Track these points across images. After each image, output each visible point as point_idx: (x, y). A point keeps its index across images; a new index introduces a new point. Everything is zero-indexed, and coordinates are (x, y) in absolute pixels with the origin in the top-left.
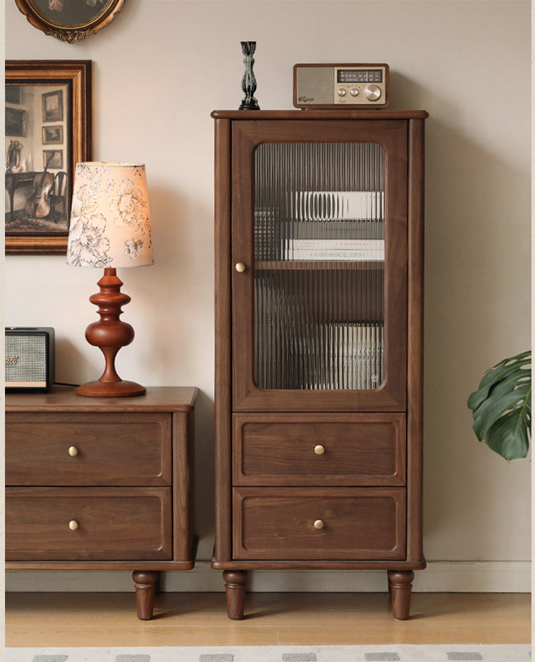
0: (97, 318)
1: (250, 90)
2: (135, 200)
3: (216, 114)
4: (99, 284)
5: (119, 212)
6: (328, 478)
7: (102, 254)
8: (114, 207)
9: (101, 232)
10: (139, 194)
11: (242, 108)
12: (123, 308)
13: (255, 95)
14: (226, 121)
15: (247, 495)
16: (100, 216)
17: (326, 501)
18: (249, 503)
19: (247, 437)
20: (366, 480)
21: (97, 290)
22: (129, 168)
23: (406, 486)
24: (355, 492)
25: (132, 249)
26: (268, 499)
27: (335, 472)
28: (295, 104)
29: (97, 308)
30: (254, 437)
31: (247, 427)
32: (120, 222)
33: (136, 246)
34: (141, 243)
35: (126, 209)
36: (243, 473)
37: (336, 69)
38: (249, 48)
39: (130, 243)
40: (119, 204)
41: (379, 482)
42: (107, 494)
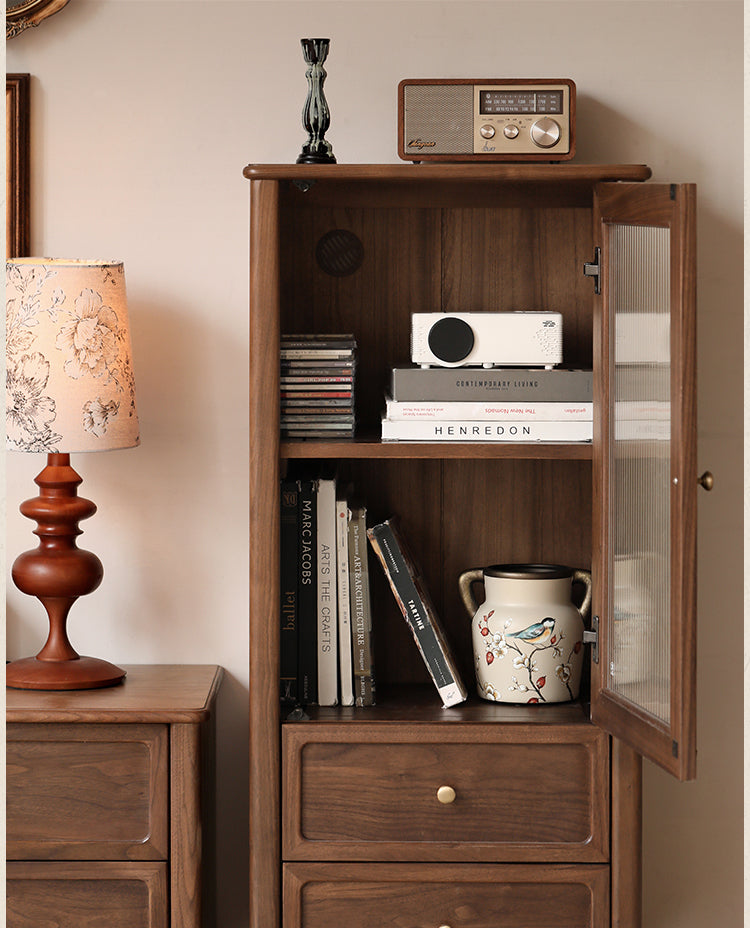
0: (35, 543)
1: (318, 126)
2: (103, 328)
3: (253, 171)
4: (38, 481)
5: (73, 351)
6: (463, 847)
7: (41, 428)
8: (64, 342)
9: (40, 386)
10: (111, 317)
11: (302, 160)
12: (82, 525)
13: (327, 136)
14: (272, 186)
15: (310, 878)
16: (38, 357)
17: (457, 890)
18: (313, 892)
19: (310, 768)
20: (533, 850)
21: (35, 492)
22: (92, 270)
23: (610, 863)
24: (513, 874)
25: (98, 419)
26: (350, 886)
27: (474, 837)
28: (402, 155)
29: (34, 525)
30: (322, 768)
31: (310, 752)
32: (74, 368)
33: (105, 412)
34: (114, 407)
35: (86, 343)
36: (303, 835)
37: (478, 89)
38: (316, 50)
39: (95, 407)
40: (73, 334)
41: (558, 856)
42: (44, 875)
